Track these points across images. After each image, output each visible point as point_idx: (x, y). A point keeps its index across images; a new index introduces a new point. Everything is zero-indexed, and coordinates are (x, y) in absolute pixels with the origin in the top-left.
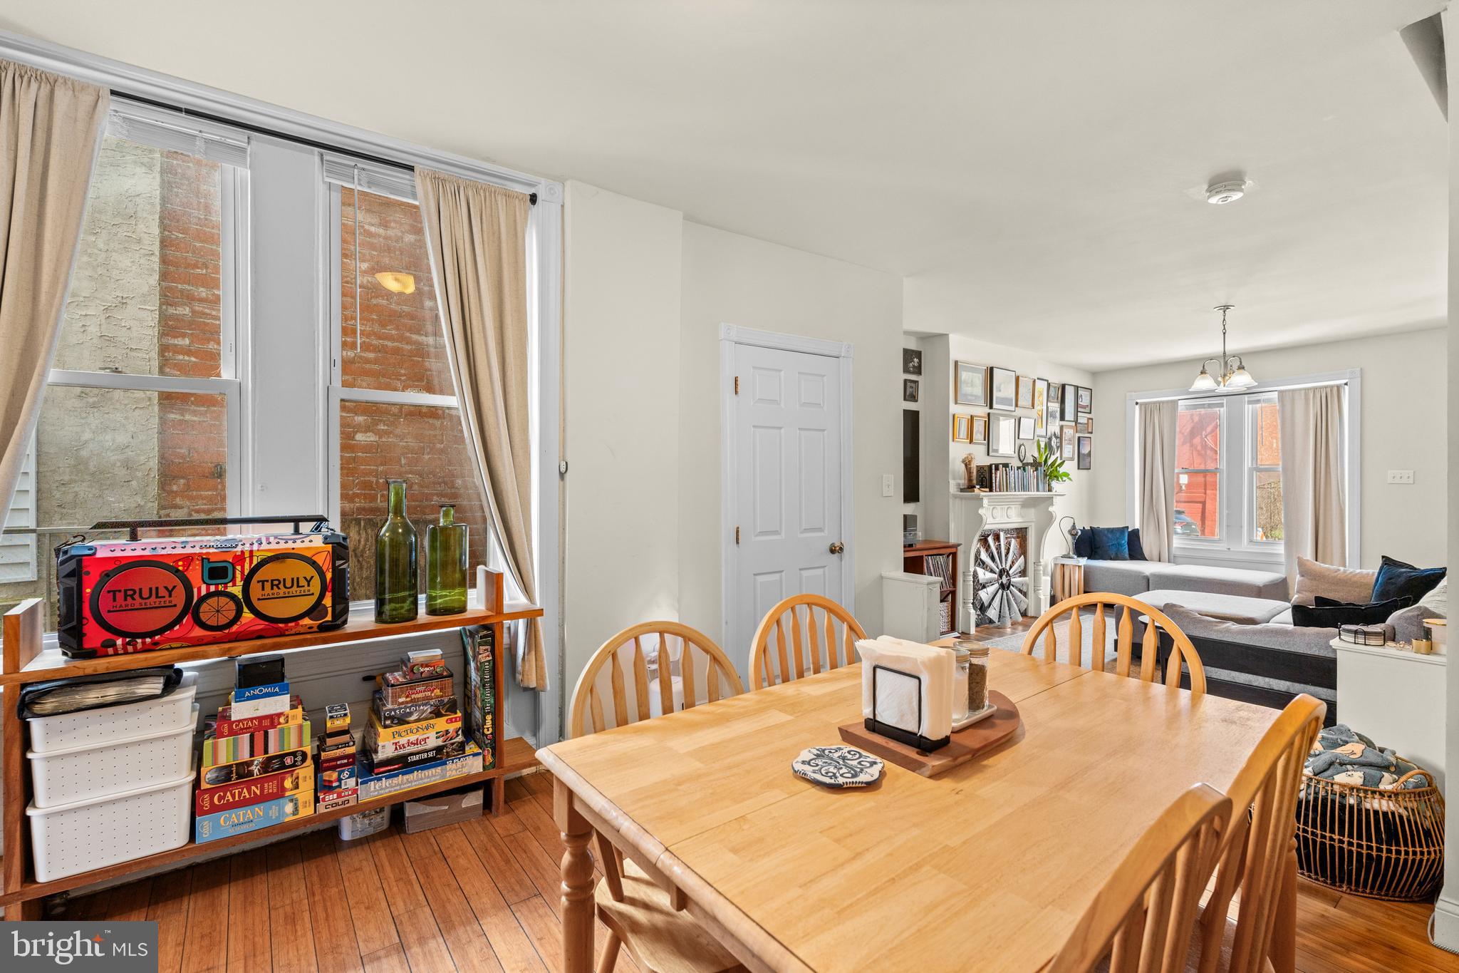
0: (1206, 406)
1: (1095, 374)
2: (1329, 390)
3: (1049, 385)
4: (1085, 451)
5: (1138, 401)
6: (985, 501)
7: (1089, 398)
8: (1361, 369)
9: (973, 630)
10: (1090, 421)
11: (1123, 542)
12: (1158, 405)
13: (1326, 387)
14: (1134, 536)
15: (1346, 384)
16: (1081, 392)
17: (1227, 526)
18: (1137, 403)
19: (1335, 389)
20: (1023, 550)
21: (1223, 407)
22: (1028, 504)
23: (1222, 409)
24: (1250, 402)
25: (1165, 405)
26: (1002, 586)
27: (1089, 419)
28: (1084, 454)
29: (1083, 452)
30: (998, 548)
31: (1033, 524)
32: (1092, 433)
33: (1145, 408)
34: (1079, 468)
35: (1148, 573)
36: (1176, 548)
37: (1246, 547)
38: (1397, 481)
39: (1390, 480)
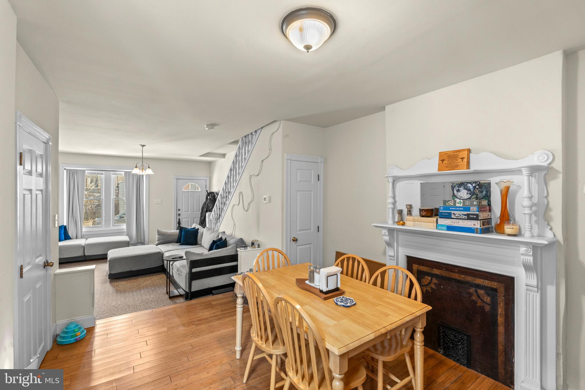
0: (96, 173)
11: (62, 232)
12: (76, 171)
14: (65, 229)
17: (105, 220)
18: (65, 169)
23: (103, 175)
25: (79, 171)
33: (69, 171)
35: (83, 244)
36: (84, 232)
37: (112, 228)
38: (158, 202)
39: (156, 202)
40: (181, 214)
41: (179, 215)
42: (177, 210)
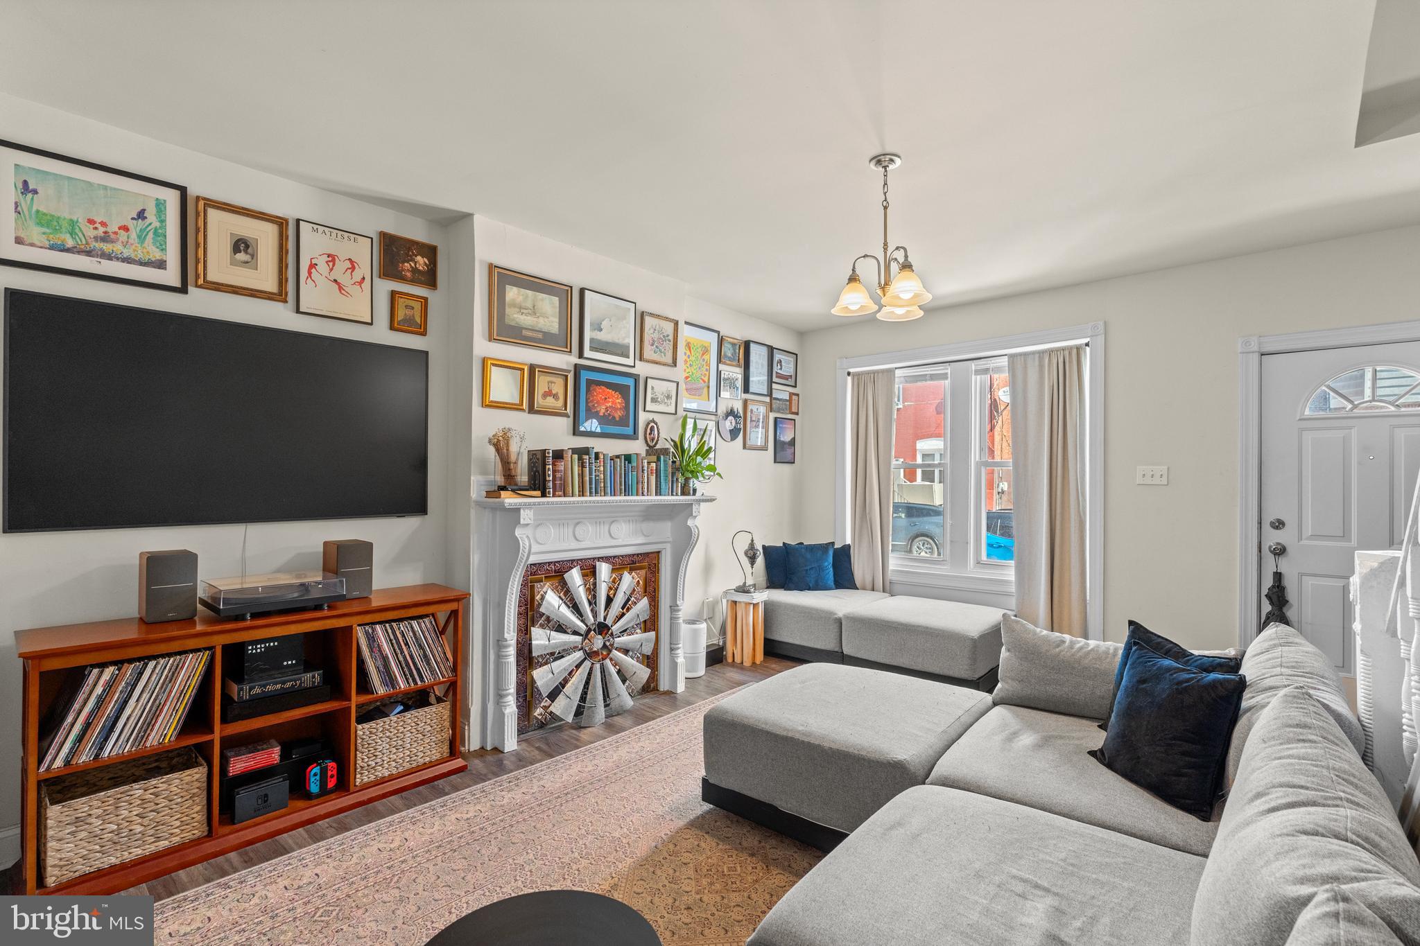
0: (928, 377)
1: (802, 334)
2: (1067, 353)
3: (721, 341)
4: (786, 437)
5: (851, 370)
6: (526, 516)
7: (792, 365)
8: (1105, 322)
9: (511, 743)
10: (794, 397)
11: (826, 564)
12: (872, 375)
13: (1063, 349)
14: (843, 556)
15: (1087, 345)
16: (777, 356)
17: (951, 541)
18: (849, 374)
19: (1074, 351)
20: (651, 589)
21: (947, 378)
22: (652, 514)
23: (946, 382)
24: (977, 372)
25: (880, 374)
26: (590, 655)
27: (791, 394)
28: (784, 443)
29: (782, 439)
30: (592, 591)
31: (668, 546)
32: (797, 414)
33: (858, 379)
34: (775, 462)
35: (840, 614)
36: (893, 571)
37: (971, 570)
38: (1148, 481)
39: (1139, 480)
40: (1288, 549)
41: (1280, 551)
42: (1266, 526)
